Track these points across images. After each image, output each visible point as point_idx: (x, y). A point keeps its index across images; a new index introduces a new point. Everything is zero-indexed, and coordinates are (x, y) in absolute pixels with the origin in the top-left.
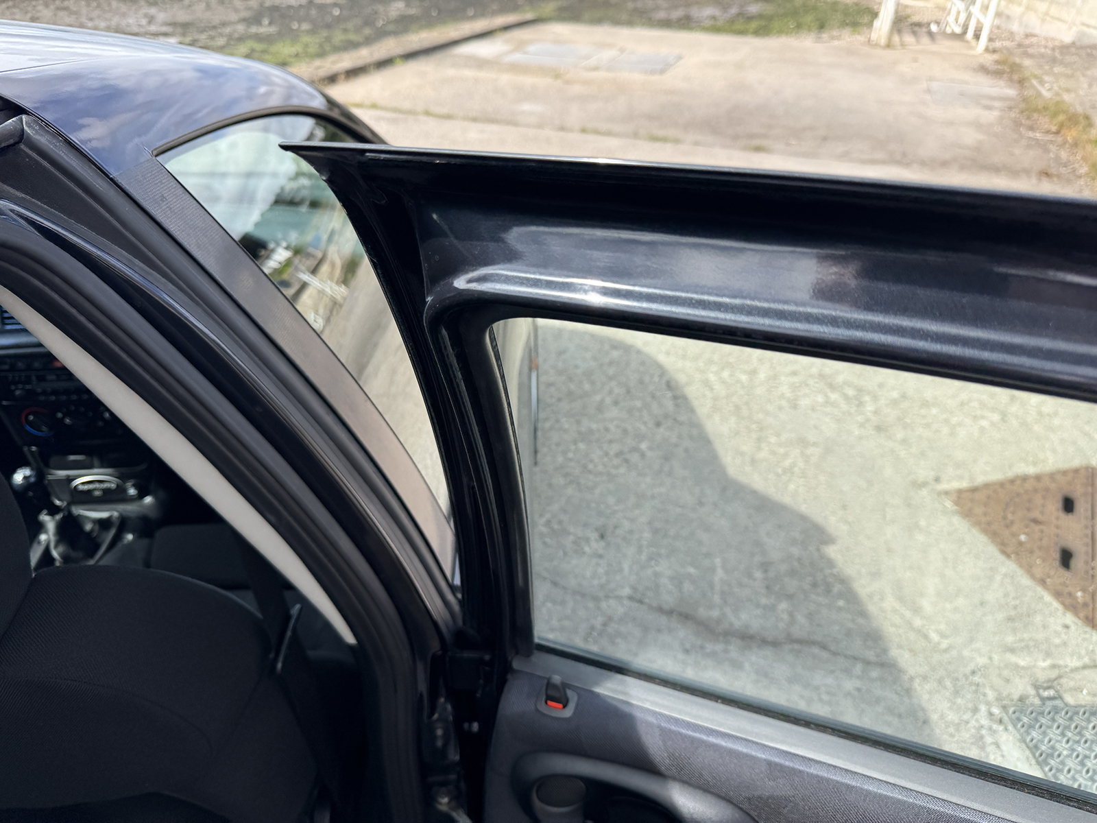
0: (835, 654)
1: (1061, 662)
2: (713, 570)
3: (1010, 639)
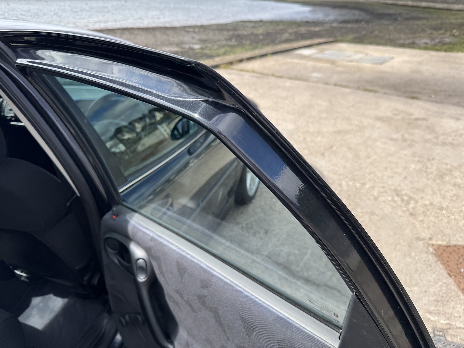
2: (306, 254)
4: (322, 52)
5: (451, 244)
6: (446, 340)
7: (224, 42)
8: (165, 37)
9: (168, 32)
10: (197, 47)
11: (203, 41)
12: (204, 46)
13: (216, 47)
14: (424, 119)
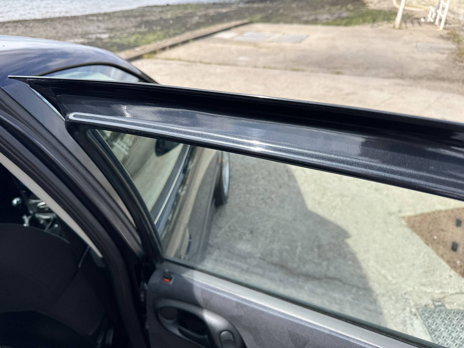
0: (345, 284)
1: (446, 291)
2: (296, 247)
3: (424, 280)
4: (241, 33)
5: (417, 214)
6: (446, 309)
7: (133, 30)
8: (67, 28)
9: (68, 22)
10: (105, 36)
11: (111, 30)
12: (112, 35)
13: (125, 35)
14: (353, 93)
